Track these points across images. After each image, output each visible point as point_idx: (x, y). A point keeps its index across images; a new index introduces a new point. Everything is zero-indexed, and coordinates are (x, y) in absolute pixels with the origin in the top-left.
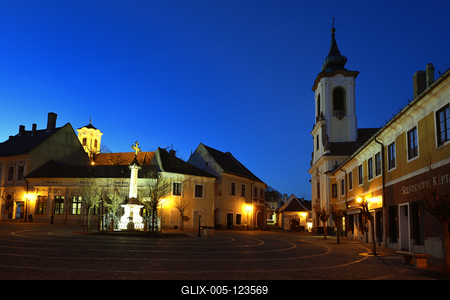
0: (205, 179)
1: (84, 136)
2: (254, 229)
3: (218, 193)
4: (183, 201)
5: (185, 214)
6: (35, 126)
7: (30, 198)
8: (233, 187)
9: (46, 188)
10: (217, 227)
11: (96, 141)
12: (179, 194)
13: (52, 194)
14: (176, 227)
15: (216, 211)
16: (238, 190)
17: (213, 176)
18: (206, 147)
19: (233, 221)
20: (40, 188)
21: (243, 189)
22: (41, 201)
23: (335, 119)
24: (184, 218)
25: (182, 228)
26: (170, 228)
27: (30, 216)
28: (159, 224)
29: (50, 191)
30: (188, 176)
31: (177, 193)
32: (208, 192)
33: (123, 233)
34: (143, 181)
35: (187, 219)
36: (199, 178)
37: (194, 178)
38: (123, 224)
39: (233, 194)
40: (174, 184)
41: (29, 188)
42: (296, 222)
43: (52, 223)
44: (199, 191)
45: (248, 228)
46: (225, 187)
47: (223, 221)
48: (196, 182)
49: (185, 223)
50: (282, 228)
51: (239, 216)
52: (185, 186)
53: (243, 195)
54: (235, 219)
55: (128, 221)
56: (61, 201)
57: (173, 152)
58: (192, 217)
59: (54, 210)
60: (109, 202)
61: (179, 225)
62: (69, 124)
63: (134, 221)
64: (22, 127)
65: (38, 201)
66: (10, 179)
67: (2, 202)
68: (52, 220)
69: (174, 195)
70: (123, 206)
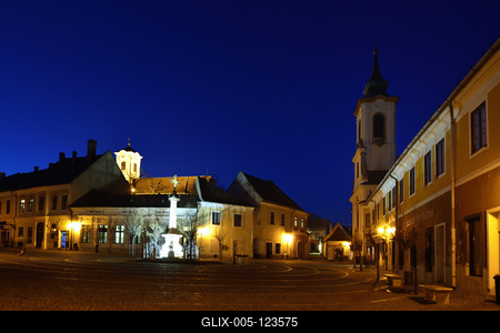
0: (244, 208)
2: (294, 258)
3: (257, 223)
4: (222, 231)
5: (225, 243)
6: (75, 153)
7: (74, 227)
8: (272, 217)
9: (90, 217)
10: (256, 255)
11: (135, 165)
12: (218, 224)
13: (96, 224)
14: (216, 256)
15: (254, 240)
16: (277, 220)
17: (252, 206)
18: (246, 175)
19: (273, 250)
20: (84, 217)
21: (283, 218)
22: (85, 231)
23: (375, 147)
24: (223, 247)
25: (221, 257)
26: (210, 257)
27: (76, 245)
28: (197, 253)
29: (93, 220)
30: (226, 206)
31: (216, 222)
32: (248, 221)
33: (164, 261)
34: (182, 211)
35: (227, 248)
36: (238, 208)
37: (233, 207)
38: (163, 253)
39: (272, 223)
40: (214, 213)
41: (73, 217)
42: (340, 251)
43: (97, 252)
44: (238, 220)
45: (288, 258)
46: (264, 216)
47: (262, 250)
48: (234, 211)
49: (224, 252)
50: (326, 258)
51: (278, 245)
52: (224, 216)
53: (283, 225)
54: (274, 249)
55: (169, 250)
56: (104, 230)
57: (213, 181)
58: (231, 246)
59: (98, 239)
60: (151, 231)
61: (218, 254)
63: (174, 250)
64: (62, 155)
65: (83, 232)
66: (54, 207)
67: (47, 231)
68: (97, 249)
69: (213, 224)
70: (164, 235)
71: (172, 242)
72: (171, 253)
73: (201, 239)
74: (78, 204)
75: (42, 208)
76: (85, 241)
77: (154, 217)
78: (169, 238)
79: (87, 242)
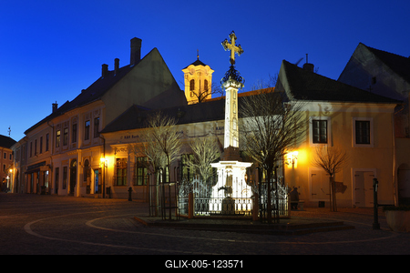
1: (191, 77)
3: (402, 133)
5: (338, 177)
6: (117, 61)
7: (107, 162)
11: (206, 81)
12: (323, 141)
13: (132, 155)
14: (322, 204)
17: (390, 101)
18: (371, 50)
20: (119, 147)
22: (120, 165)
24: (336, 187)
26: (312, 206)
27: (109, 189)
28: (285, 200)
29: (129, 151)
30: (339, 105)
31: (319, 138)
35: (343, 187)
36: (361, 107)
37: (351, 107)
40: (314, 122)
41: (106, 149)
43: (130, 199)
44: (363, 131)
48: (355, 114)
49: (339, 195)
52: (335, 125)
55: (223, 195)
56: (144, 164)
57: (309, 67)
58: (351, 184)
59: (136, 179)
61: (327, 200)
62: (156, 49)
63: (234, 195)
65: (117, 167)
66: (87, 137)
67: (80, 171)
68: (130, 195)
69: (314, 142)
70: (213, 165)
71: (229, 179)
72: (229, 203)
73: (293, 171)
74: (112, 128)
75: (75, 139)
76: (120, 183)
77: (211, 138)
78: (225, 170)
79: (123, 185)
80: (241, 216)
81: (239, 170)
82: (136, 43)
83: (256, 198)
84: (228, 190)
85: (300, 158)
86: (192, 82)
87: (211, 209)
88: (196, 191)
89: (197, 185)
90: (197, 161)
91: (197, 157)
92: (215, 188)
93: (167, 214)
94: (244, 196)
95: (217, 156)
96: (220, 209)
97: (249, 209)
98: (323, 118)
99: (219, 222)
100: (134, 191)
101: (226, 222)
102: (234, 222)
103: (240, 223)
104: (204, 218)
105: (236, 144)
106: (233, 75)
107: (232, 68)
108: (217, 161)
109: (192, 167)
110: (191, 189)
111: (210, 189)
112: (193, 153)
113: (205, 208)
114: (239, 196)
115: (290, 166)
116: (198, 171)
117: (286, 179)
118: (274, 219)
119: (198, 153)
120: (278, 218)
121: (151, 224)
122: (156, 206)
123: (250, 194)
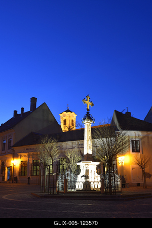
1: (64, 118)
4: (143, 158)
6: (23, 109)
7: (15, 163)
11: (72, 120)
12: (138, 151)
13: (31, 159)
14: (139, 185)
20: (23, 154)
22: (23, 165)
27: (16, 178)
28: (119, 182)
29: (29, 156)
30: (145, 133)
31: (136, 150)
35: (149, 176)
40: (132, 141)
41: (15, 156)
43: (29, 184)
49: (147, 180)
52: (144, 143)
55: (84, 180)
56: (37, 164)
57: (128, 114)
59: (32, 172)
62: (44, 103)
63: (90, 180)
64: (15, 112)
65: (22, 166)
66: (3, 149)
68: (29, 181)
69: (133, 152)
70: (78, 164)
71: (87, 171)
73: (122, 167)
74: (19, 144)
76: (23, 174)
77: (76, 149)
78: (85, 166)
79: (24, 175)
80: (94, 191)
81: (93, 166)
82: (34, 100)
83: (102, 181)
84: (86, 177)
85: (126, 160)
86: (65, 121)
87: (77, 187)
88: (68, 178)
89: (68, 175)
90: (68, 161)
91: (68, 159)
92: (79, 176)
93: (52, 191)
94: (96, 180)
95: (80, 159)
96: (82, 188)
97: (99, 187)
98: (137, 139)
99: (82, 195)
100: (31, 179)
101: (86, 195)
102: (91, 195)
103: (94, 195)
104: (73, 192)
105: (90, 152)
106: (88, 116)
107: (88, 113)
108: (80, 161)
109: (66, 165)
110: (65, 177)
111: (76, 177)
112: (66, 157)
113: (74, 187)
114: (93, 180)
115: (120, 165)
116: (69, 167)
117: (119, 171)
118: (113, 192)
119: (69, 157)
120: (116, 192)
121: (42, 197)
122: (44, 187)
123: (99, 179)
